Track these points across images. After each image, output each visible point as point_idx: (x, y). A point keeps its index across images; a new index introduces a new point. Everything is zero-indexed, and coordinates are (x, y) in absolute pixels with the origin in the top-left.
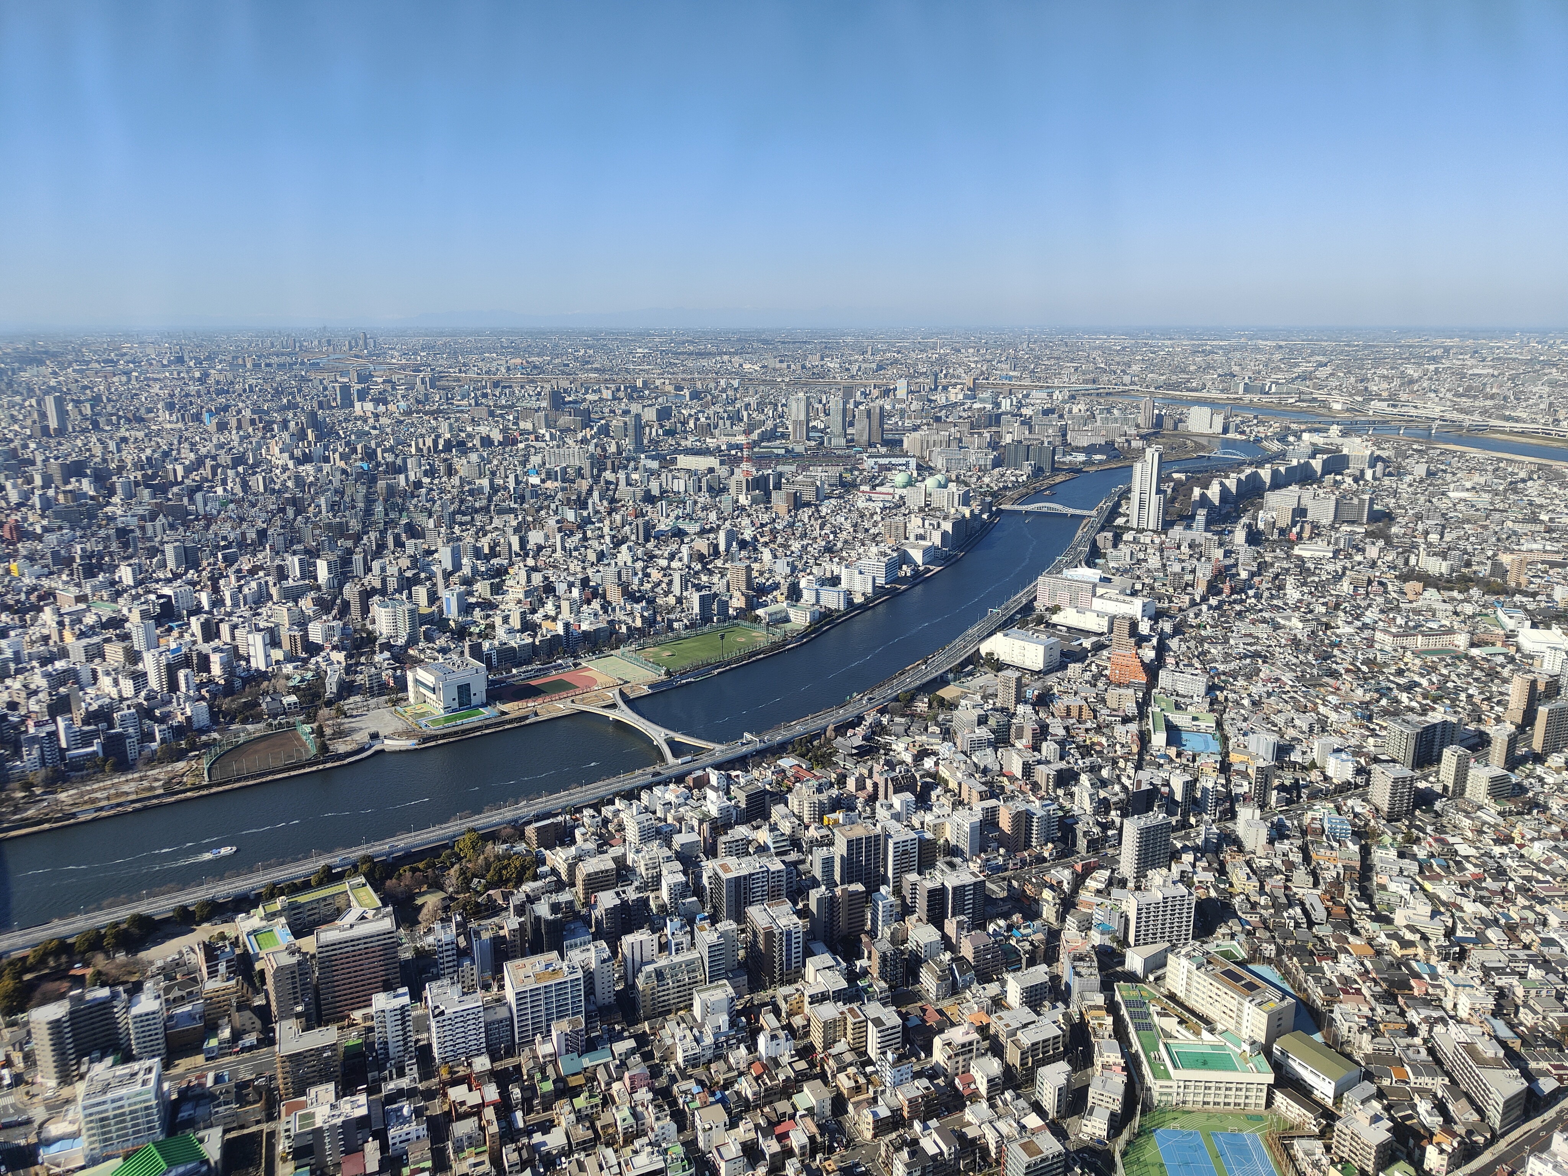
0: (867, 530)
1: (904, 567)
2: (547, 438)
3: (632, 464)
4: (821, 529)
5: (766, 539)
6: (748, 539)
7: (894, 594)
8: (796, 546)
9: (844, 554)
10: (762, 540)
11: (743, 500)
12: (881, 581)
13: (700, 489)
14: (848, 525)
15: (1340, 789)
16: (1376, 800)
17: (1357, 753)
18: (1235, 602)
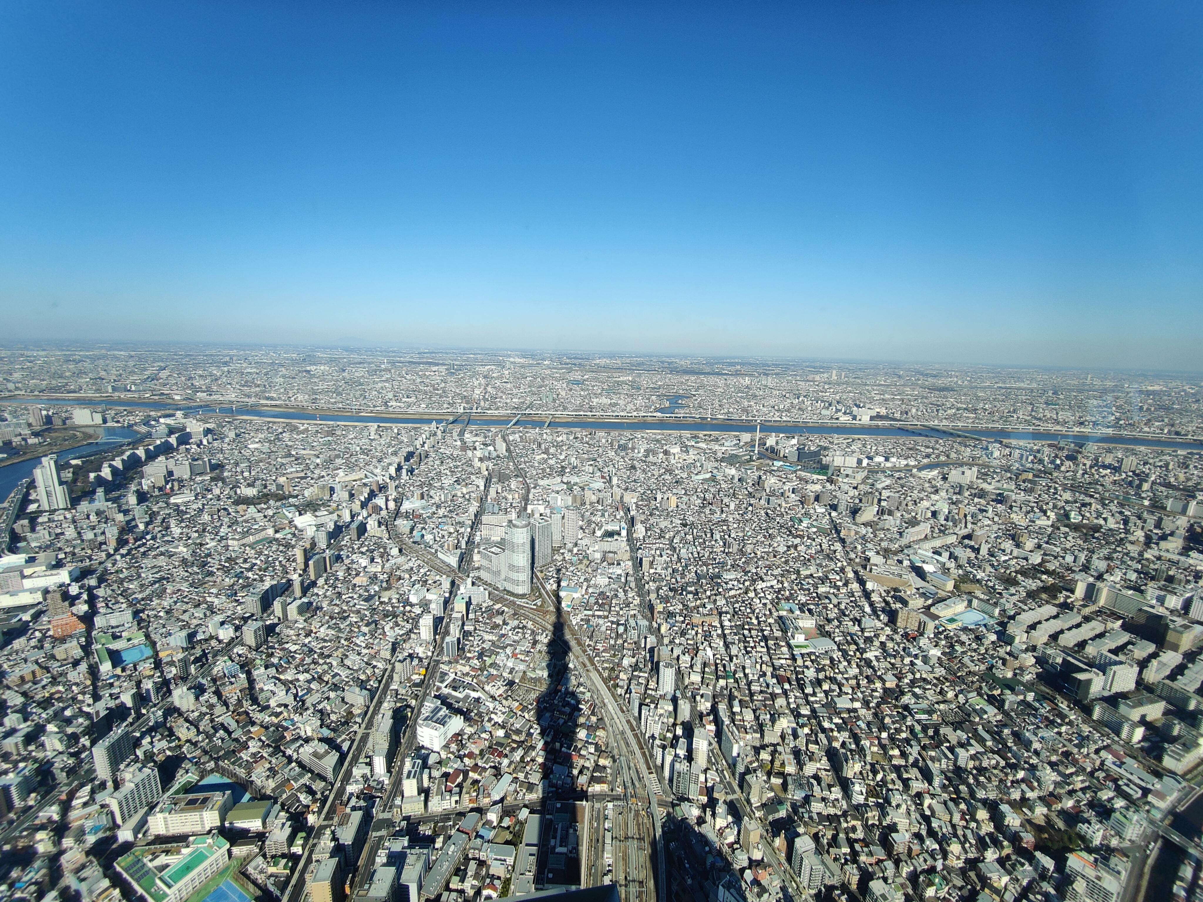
15: (229, 644)
16: (248, 643)
17: (234, 619)
18: (139, 546)
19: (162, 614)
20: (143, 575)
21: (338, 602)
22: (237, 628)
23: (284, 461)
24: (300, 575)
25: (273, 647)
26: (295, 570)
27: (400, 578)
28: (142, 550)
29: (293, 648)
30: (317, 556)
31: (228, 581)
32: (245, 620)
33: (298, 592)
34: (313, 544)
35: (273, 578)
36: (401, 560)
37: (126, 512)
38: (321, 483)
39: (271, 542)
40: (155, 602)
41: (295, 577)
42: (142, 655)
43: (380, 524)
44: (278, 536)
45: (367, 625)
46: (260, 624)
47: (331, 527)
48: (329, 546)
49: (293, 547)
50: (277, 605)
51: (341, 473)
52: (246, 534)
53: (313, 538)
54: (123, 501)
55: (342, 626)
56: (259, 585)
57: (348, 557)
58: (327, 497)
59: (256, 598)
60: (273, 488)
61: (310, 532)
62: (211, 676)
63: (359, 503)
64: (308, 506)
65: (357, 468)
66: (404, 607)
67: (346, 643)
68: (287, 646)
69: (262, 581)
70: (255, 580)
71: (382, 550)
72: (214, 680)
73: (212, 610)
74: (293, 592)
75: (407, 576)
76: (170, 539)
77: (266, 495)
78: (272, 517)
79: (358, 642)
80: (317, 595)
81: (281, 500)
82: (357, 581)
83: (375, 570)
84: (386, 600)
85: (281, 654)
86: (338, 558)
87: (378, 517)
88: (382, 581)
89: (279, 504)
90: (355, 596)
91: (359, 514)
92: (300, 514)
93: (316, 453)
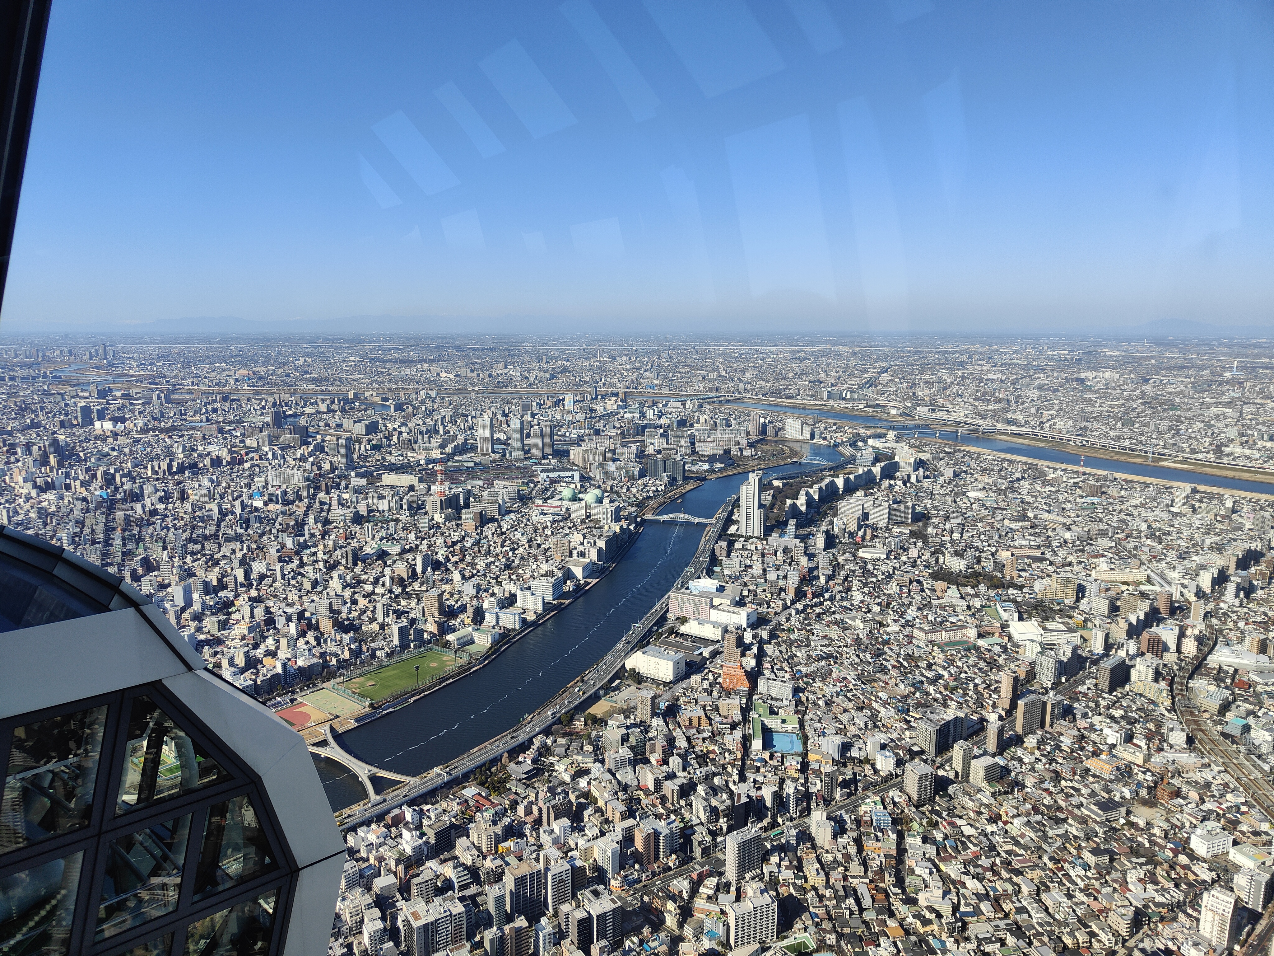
0: (539, 546)
1: (568, 582)
2: (270, 456)
3: (343, 483)
4: (502, 546)
5: (456, 559)
6: (441, 559)
7: (559, 608)
8: (481, 565)
9: (520, 571)
10: (453, 560)
11: (439, 518)
12: (549, 598)
13: (401, 506)
14: (524, 541)
15: (885, 780)
16: (909, 791)
17: (898, 747)
18: (816, 605)
19: (821, 703)
20: (812, 644)
21: (1052, 789)
22: (900, 763)
23: (1014, 525)
24: (1001, 718)
25: (939, 814)
26: (994, 706)
27: (1177, 793)
28: (818, 610)
29: (968, 831)
30: (1032, 697)
31: (903, 689)
32: (913, 755)
33: (991, 745)
34: (1032, 674)
35: (960, 706)
36: (1187, 759)
37: (811, 557)
38: (1065, 573)
39: (968, 650)
40: (818, 684)
41: (993, 717)
42: (792, 748)
43: (1158, 676)
44: (981, 643)
45: (1095, 852)
46: (928, 769)
47: (1066, 653)
48: (1056, 685)
49: (1000, 668)
50: (958, 751)
51: (1103, 565)
52: (938, 626)
53: (1032, 664)
54: (811, 541)
55: (1051, 833)
56: (940, 710)
57: (1085, 716)
58: (1069, 600)
59: (933, 728)
60: (988, 565)
61: (1030, 652)
62: (857, 815)
63: (1124, 626)
64: (1035, 607)
65: (1134, 562)
66: (1176, 853)
67: (1050, 865)
68: (959, 822)
69: (946, 706)
70: (936, 700)
71: (1151, 726)
72: (858, 823)
73: (875, 722)
74: (984, 741)
75: (1194, 795)
76: (848, 605)
77: (976, 575)
78: (979, 611)
79: (1072, 873)
80: (1020, 760)
81: (997, 587)
82: (1092, 764)
83: (1130, 758)
84: (1142, 824)
85: (949, 830)
86: (1067, 712)
87: (1157, 661)
88: (1139, 785)
89: (992, 592)
90: (1084, 791)
91: (1120, 646)
92: (1021, 619)
93: (1068, 521)
